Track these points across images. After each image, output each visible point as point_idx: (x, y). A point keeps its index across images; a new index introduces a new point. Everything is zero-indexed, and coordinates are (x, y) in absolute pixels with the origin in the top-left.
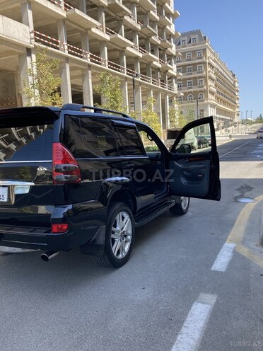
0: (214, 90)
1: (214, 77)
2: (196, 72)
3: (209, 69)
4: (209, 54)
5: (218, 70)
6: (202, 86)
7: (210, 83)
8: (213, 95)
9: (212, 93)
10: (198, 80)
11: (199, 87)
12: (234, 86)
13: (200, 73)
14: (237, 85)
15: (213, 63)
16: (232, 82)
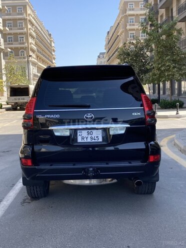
0: (35, 48)
1: (34, 34)
2: (16, 28)
3: (29, 26)
4: (29, 11)
5: (37, 29)
6: (23, 43)
7: (30, 40)
8: (34, 53)
9: (33, 51)
10: (19, 36)
11: (20, 44)
12: (51, 46)
13: (20, 29)
14: (53, 45)
15: (33, 20)
16: (49, 41)
